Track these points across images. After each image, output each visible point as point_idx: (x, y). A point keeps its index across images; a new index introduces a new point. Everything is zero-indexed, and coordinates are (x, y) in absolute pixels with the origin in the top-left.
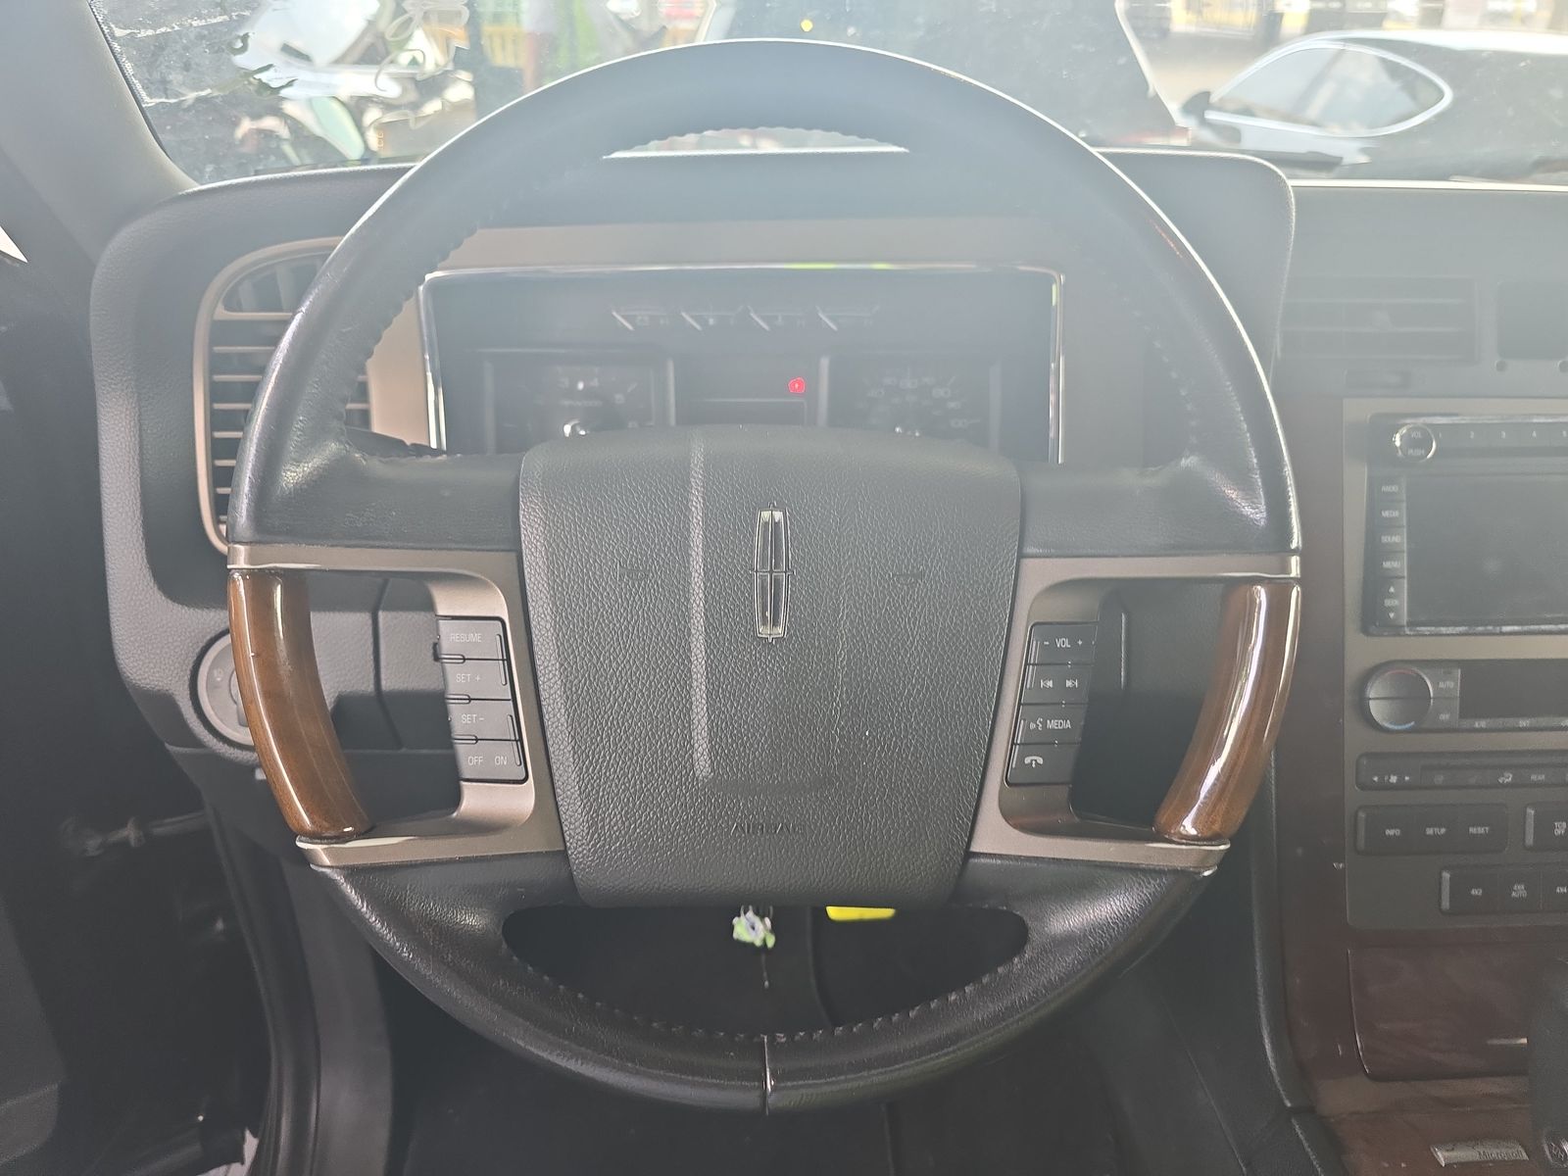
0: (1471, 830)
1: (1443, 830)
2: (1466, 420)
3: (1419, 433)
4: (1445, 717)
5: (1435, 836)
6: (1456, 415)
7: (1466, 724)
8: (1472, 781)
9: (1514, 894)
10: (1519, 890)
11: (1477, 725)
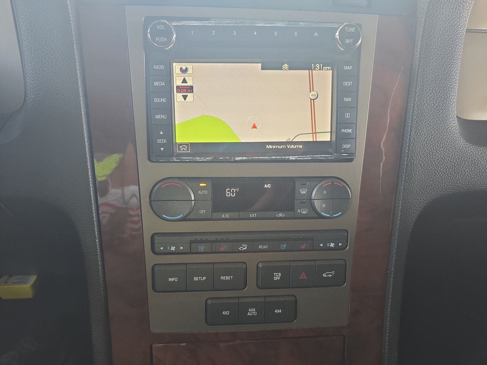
0: (222, 278)
1: (204, 278)
2: (212, 23)
3: (163, 27)
4: (202, 212)
5: (199, 281)
6: (208, 19)
7: (216, 215)
8: (222, 249)
9: (249, 314)
10: (252, 312)
11: (223, 216)
